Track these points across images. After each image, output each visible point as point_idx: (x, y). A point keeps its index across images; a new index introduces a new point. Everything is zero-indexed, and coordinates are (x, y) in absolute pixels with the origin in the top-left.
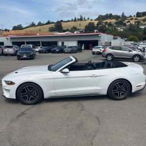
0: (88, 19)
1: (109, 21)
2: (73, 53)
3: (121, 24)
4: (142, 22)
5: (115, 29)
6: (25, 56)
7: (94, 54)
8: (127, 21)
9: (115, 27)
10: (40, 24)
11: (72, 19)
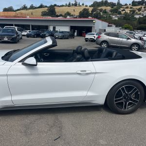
0: (83, 5)
1: (104, 8)
2: (64, 39)
3: (116, 13)
4: (137, 11)
5: (110, 17)
6: (6, 39)
7: (86, 41)
8: (122, 9)
9: (110, 15)
10: (32, 7)
11: (66, 4)
